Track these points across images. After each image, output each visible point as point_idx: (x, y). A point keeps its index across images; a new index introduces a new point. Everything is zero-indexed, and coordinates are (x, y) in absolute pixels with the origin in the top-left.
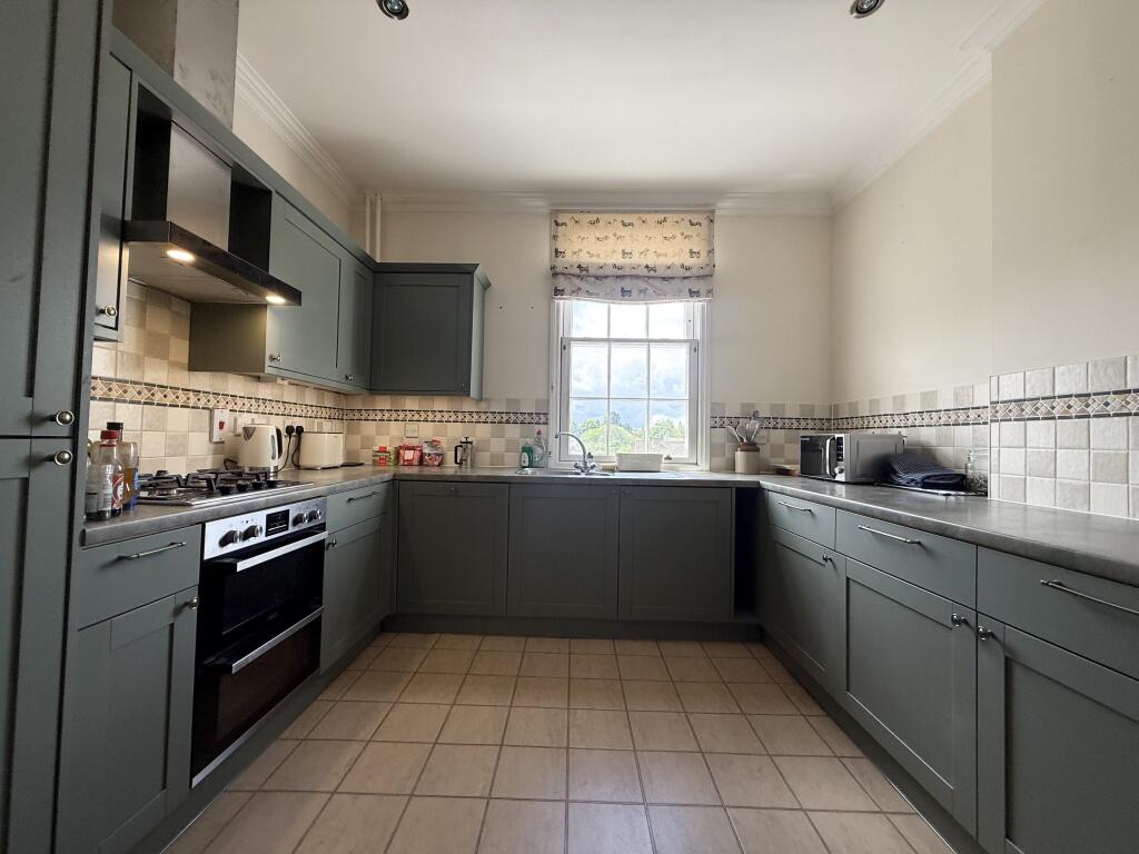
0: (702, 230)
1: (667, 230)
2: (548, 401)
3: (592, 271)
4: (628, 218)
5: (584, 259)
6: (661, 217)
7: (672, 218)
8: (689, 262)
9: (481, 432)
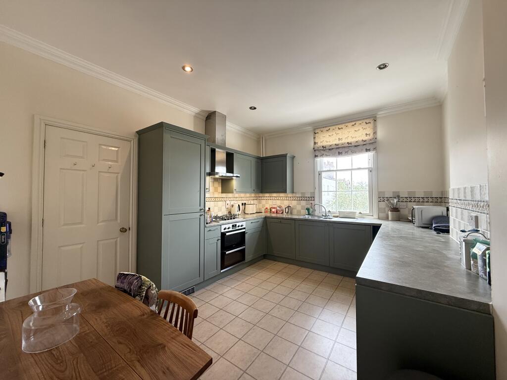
0: (371, 125)
1: (356, 128)
2: (314, 193)
3: (327, 148)
4: (340, 126)
5: (325, 144)
6: (353, 123)
7: (358, 123)
8: (365, 138)
9: (293, 203)
